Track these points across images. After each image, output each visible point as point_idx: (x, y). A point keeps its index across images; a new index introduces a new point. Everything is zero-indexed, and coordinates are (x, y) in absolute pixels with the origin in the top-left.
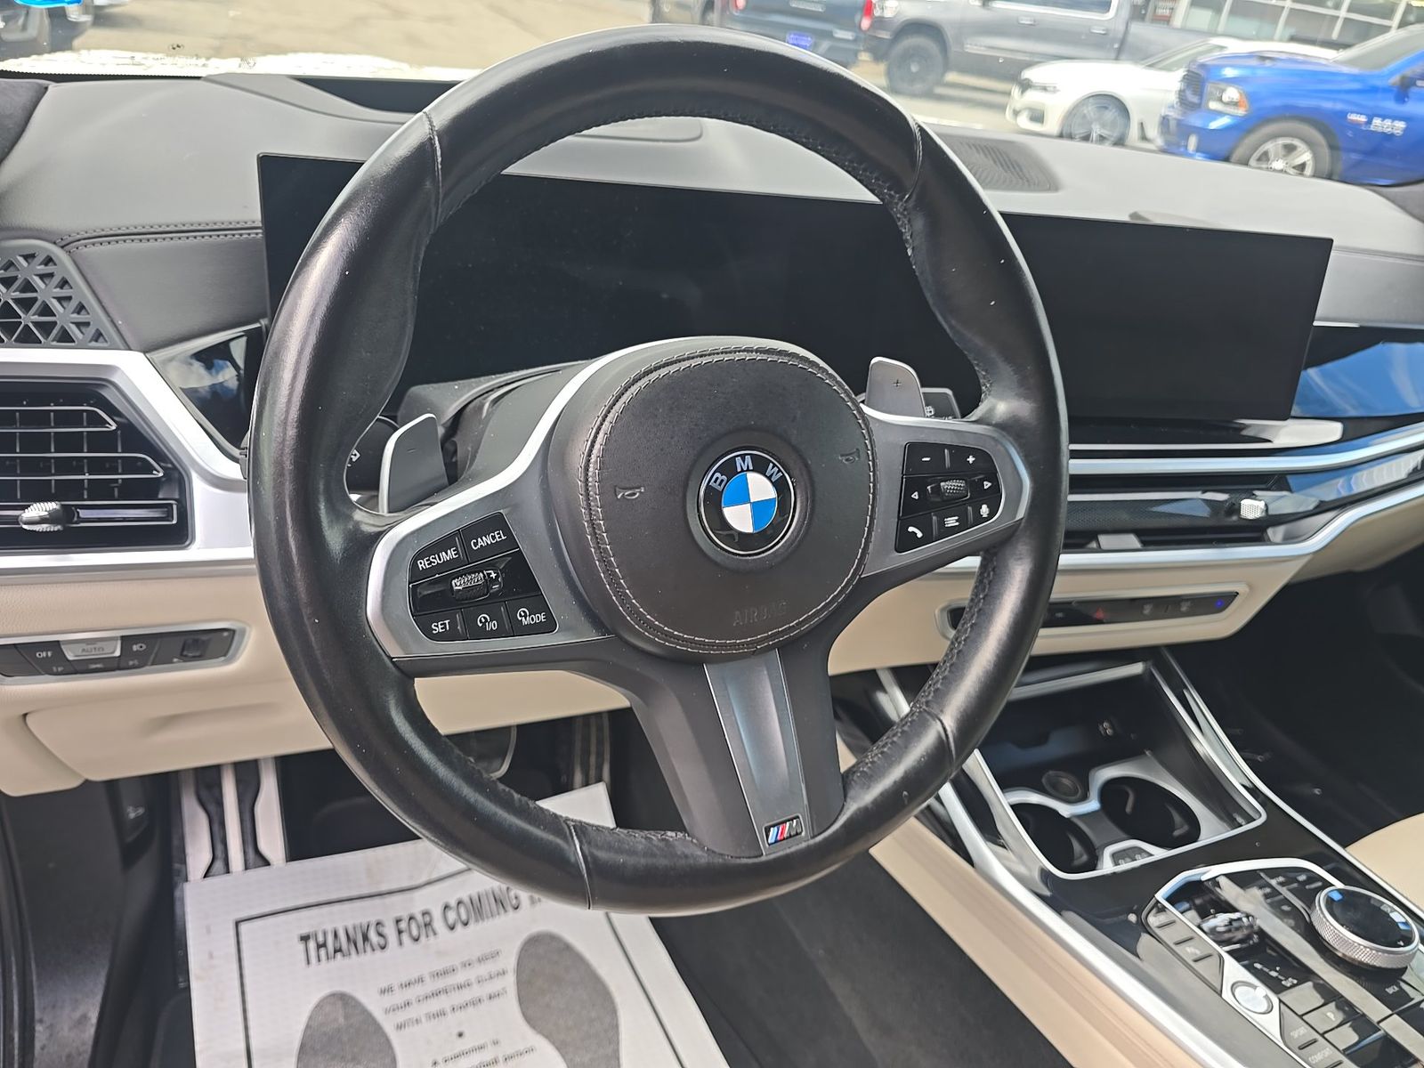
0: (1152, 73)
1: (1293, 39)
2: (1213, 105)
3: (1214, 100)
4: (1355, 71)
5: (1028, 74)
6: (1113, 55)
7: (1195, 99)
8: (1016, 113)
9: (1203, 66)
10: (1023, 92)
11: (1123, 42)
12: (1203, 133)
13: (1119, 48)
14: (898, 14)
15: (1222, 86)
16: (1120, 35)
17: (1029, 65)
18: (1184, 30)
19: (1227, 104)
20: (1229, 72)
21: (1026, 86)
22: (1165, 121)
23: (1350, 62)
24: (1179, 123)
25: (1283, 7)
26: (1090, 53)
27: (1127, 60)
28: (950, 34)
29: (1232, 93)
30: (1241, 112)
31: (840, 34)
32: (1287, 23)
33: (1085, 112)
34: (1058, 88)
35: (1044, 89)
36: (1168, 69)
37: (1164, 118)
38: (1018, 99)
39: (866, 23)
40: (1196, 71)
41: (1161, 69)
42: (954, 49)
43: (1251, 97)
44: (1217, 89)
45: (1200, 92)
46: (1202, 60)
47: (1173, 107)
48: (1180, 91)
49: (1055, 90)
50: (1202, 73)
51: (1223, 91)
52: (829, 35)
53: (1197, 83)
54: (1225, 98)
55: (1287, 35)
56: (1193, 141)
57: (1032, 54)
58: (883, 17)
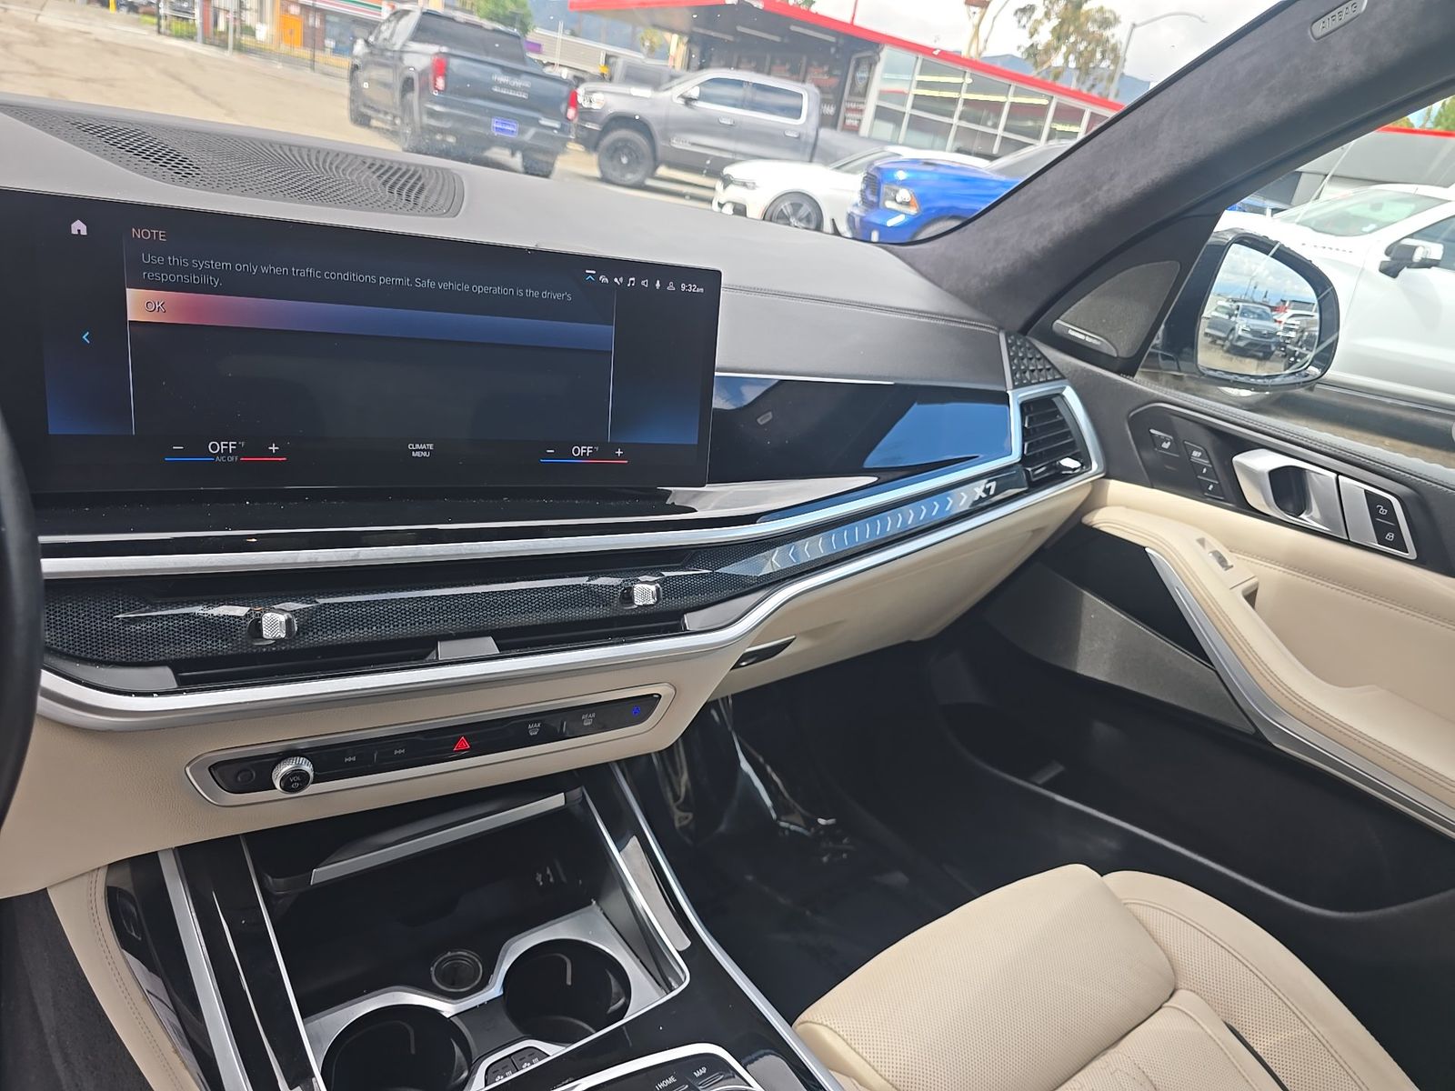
0: (840, 175)
1: (959, 151)
2: (889, 204)
3: (890, 200)
4: (1003, 178)
5: (727, 171)
6: (807, 158)
7: (872, 198)
8: (721, 205)
9: (878, 169)
10: (725, 188)
11: (815, 146)
12: (882, 228)
13: (812, 151)
14: (605, 107)
15: (895, 187)
16: (812, 140)
17: (732, 162)
18: (869, 139)
19: (901, 203)
20: (901, 175)
21: (727, 181)
22: (850, 218)
23: (1001, 171)
24: (862, 219)
25: (952, 125)
26: (787, 154)
27: (818, 162)
28: (656, 129)
29: (904, 194)
30: (913, 211)
31: (544, 122)
32: (956, 138)
33: (782, 207)
34: (757, 184)
35: (744, 185)
36: (853, 171)
37: (849, 215)
38: (723, 194)
39: (571, 113)
40: (873, 173)
41: (848, 172)
42: (661, 143)
43: (921, 199)
44: (891, 190)
45: (877, 193)
46: (877, 164)
47: (856, 205)
48: (861, 191)
49: (754, 187)
50: (878, 175)
51: (897, 191)
52: (535, 122)
53: (875, 183)
54: (899, 199)
55: (954, 149)
56: (875, 236)
57: (735, 153)
58: (591, 109)
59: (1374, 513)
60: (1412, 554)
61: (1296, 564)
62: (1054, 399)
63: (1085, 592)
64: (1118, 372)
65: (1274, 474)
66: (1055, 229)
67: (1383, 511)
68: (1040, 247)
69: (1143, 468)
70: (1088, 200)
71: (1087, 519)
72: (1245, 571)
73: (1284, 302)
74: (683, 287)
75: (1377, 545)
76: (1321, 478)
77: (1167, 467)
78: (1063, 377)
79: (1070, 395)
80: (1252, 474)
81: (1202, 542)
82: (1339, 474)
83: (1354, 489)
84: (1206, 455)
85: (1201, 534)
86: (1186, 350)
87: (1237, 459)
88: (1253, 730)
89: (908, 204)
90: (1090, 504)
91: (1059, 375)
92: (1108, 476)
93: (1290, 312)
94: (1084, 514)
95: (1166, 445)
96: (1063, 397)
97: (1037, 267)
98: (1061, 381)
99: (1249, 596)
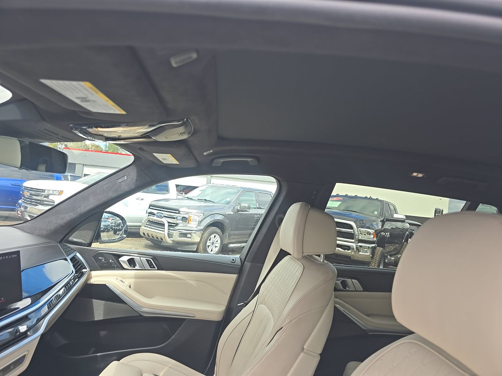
59: (148, 263)
60: (156, 268)
61: (137, 277)
62: (75, 256)
63: (93, 300)
64: (88, 247)
65: (128, 260)
66: (67, 218)
67: (150, 262)
68: (63, 222)
69: (99, 267)
70: (75, 211)
71: (89, 282)
72: (127, 282)
73: (109, 217)
74: (12, 256)
75: (150, 269)
76: (137, 258)
77: (105, 265)
78: (75, 251)
79: (78, 255)
81: (117, 279)
82: (140, 257)
83: (144, 259)
84: (113, 260)
85: (117, 277)
86: (99, 238)
87: (120, 259)
88: (139, 314)
90: (89, 278)
91: (74, 250)
92: (91, 271)
93: (111, 219)
95: (103, 260)
96: (76, 255)
97: (63, 227)
98: (75, 252)
99: (130, 287)
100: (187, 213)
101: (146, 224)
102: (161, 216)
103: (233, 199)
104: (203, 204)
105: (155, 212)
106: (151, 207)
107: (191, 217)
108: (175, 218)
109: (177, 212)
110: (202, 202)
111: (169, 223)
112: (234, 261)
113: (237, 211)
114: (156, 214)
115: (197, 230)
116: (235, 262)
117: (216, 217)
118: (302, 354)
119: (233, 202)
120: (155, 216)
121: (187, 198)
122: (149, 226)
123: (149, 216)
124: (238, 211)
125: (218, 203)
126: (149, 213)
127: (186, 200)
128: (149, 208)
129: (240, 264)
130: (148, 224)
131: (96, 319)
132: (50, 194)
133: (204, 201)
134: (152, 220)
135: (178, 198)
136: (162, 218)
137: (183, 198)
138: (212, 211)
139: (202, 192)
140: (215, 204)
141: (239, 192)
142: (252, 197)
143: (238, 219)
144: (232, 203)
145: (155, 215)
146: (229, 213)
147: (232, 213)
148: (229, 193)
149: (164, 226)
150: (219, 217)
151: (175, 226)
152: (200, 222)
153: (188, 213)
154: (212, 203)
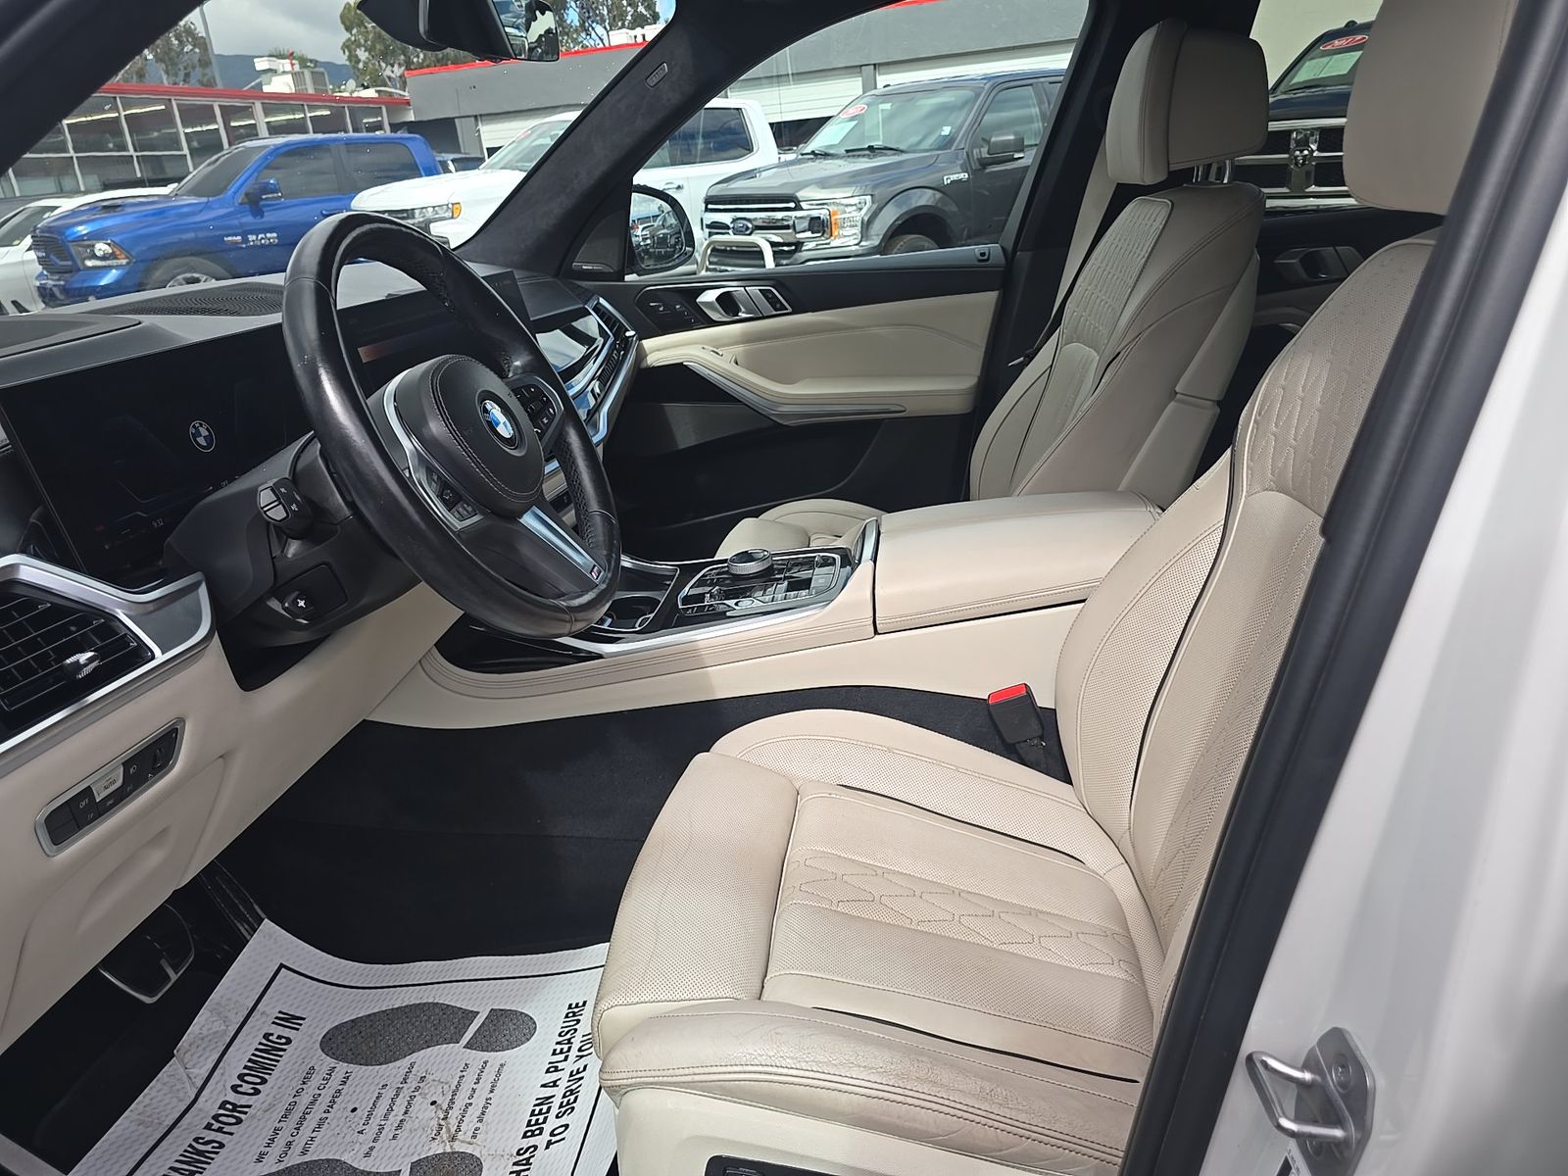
29: (101, 248)
40: (46, 236)
50: (55, 236)
51: (93, 246)
53: (58, 245)
59: (767, 298)
60: (790, 310)
61: (747, 339)
62: (598, 305)
63: (664, 404)
64: (618, 281)
65: (718, 300)
67: (770, 296)
69: (655, 326)
71: (643, 365)
72: (729, 353)
75: (775, 313)
76: (738, 292)
77: (667, 320)
78: (593, 293)
79: (602, 301)
80: (708, 304)
81: (704, 349)
82: (744, 287)
83: (754, 291)
84: (682, 305)
85: (702, 345)
87: (698, 300)
88: (772, 423)
89: (113, 256)
90: (641, 355)
91: (591, 291)
92: (641, 340)
94: (640, 364)
95: (661, 309)
96: (600, 303)
98: (595, 297)
99: (737, 363)
100: (822, 204)
101: (710, 263)
102: (747, 228)
103: (961, 127)
104: (864, 164)
105: (726, 218)
106: (710, 206)
107: (835, 213)
108: (787, 227)
109: (792, 205)
110: (861, 159)
111: (773, 244)
112: (986, 257)
113: (980, 164)
114: (731, 226)
115: (860, 252)
116: (988, 260)
117: (913, 201)
118: (1172, 404)
119: (963, 136)
120: (730, 231)
121: (812, 156)
122: (718, 267)
123: (710, 234)
124: (984, 164)
125: (914, 152)
126: (708, 226)
127: (810, 164)
128: (707, 210)
129: (1002, 260)
130: (715, 260)
131: (682, 446)
132: (431, 221)
133: (867, 152)
134: (723, 248)
135: (782, 160)
136: (750, 234)
137: (800, 157)
138: (901, 183)
139: (854, 123)
140: (904, 157)
141: (978, 96)
142: (1029, 106)
143: (987, 193)
144: (960, 141)
145: (728, 228)
146: (954, 177)
147: (964, 176)
148: (945, 110)
149: (763, 259)
150: (925, 199)
151: (795, 251)
152: (866, 226)
153: (824, 204)
154: (894, 155)
